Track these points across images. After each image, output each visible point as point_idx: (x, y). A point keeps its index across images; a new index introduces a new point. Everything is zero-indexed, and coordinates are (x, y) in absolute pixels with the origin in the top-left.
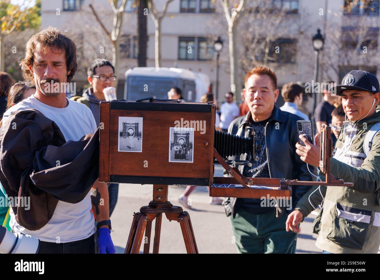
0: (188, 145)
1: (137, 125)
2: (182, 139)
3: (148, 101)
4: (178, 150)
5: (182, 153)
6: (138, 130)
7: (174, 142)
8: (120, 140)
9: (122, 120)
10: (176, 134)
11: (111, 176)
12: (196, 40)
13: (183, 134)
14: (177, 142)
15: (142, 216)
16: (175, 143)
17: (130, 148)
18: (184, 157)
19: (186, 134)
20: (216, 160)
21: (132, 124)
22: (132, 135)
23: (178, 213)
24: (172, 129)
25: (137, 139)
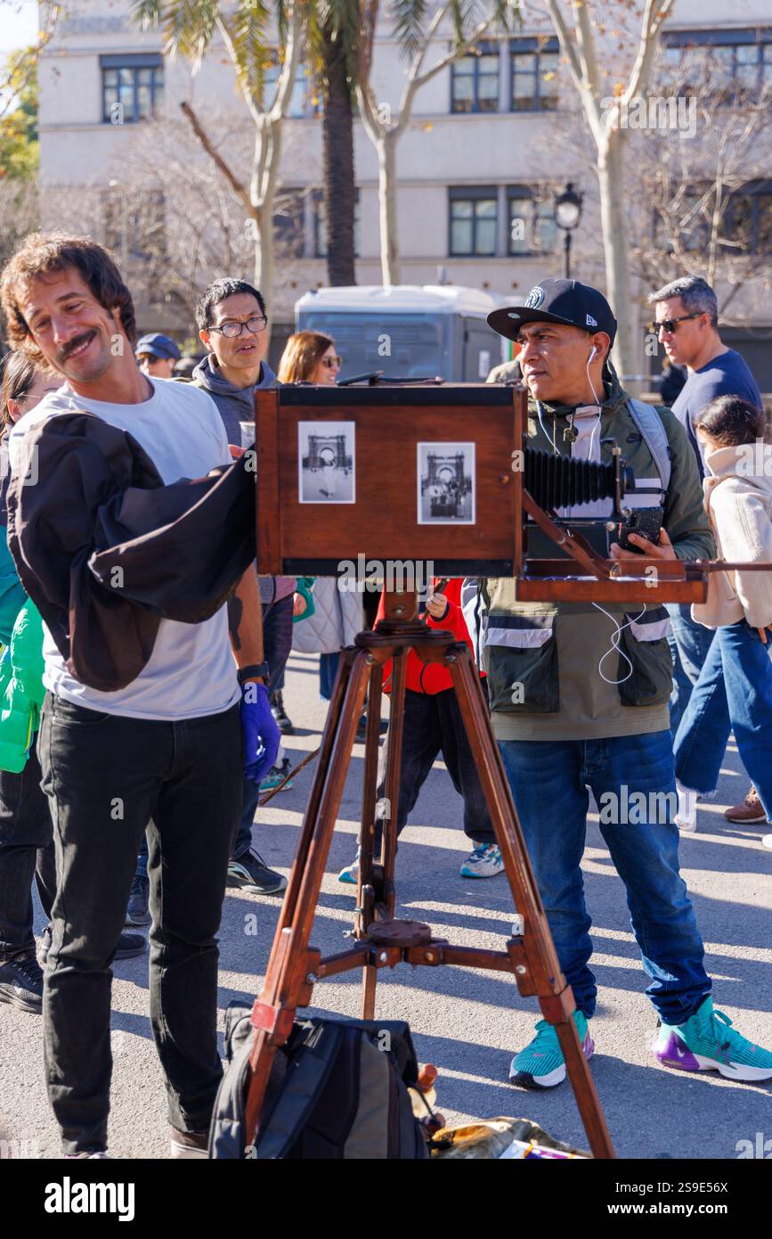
0: (462, 484)
1: (342, 440)
2: (446, 469)
3: (365, 384)
4: (439, 495)
5: (447, 502)
6: (344, 453)
7: (429, 477)
8: (303, 476)
9: (306, 429)
10: (432, 459)
11: (285, 560)
12: (502, 195)
13: (450, 458)
14: (435, 478)
15: (360, 654)
16: (432, 480)
17: (325, 493)
18: (452, 511)
19: (456, 457)
20: (530, 518)
21: (331, 438)
22: (332, 464)
23: (444, 646)
24: (423, 447)
25: (343, 472)
